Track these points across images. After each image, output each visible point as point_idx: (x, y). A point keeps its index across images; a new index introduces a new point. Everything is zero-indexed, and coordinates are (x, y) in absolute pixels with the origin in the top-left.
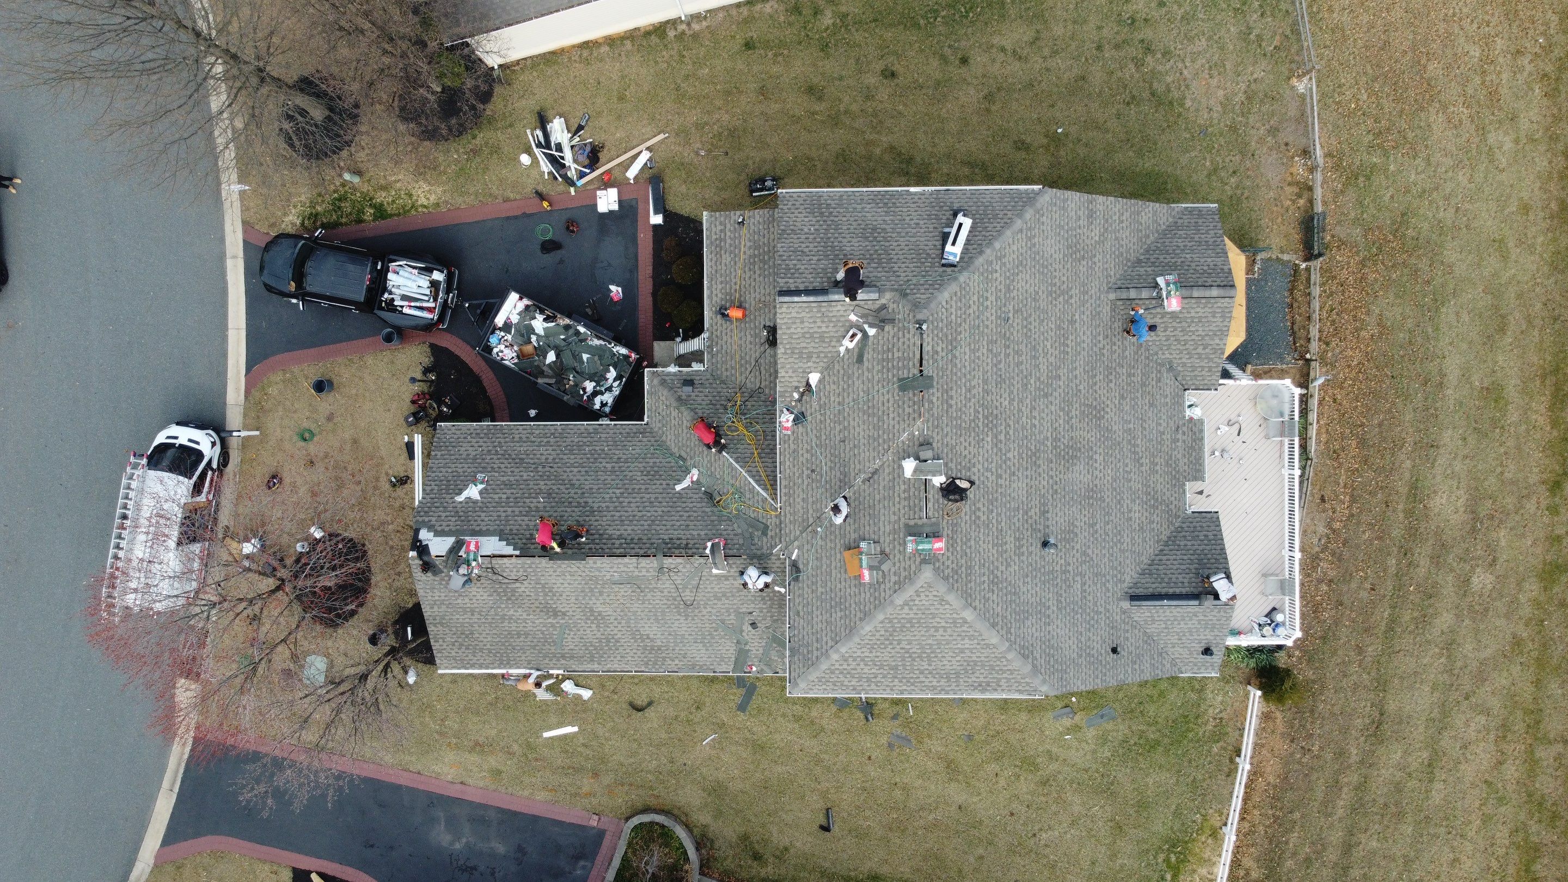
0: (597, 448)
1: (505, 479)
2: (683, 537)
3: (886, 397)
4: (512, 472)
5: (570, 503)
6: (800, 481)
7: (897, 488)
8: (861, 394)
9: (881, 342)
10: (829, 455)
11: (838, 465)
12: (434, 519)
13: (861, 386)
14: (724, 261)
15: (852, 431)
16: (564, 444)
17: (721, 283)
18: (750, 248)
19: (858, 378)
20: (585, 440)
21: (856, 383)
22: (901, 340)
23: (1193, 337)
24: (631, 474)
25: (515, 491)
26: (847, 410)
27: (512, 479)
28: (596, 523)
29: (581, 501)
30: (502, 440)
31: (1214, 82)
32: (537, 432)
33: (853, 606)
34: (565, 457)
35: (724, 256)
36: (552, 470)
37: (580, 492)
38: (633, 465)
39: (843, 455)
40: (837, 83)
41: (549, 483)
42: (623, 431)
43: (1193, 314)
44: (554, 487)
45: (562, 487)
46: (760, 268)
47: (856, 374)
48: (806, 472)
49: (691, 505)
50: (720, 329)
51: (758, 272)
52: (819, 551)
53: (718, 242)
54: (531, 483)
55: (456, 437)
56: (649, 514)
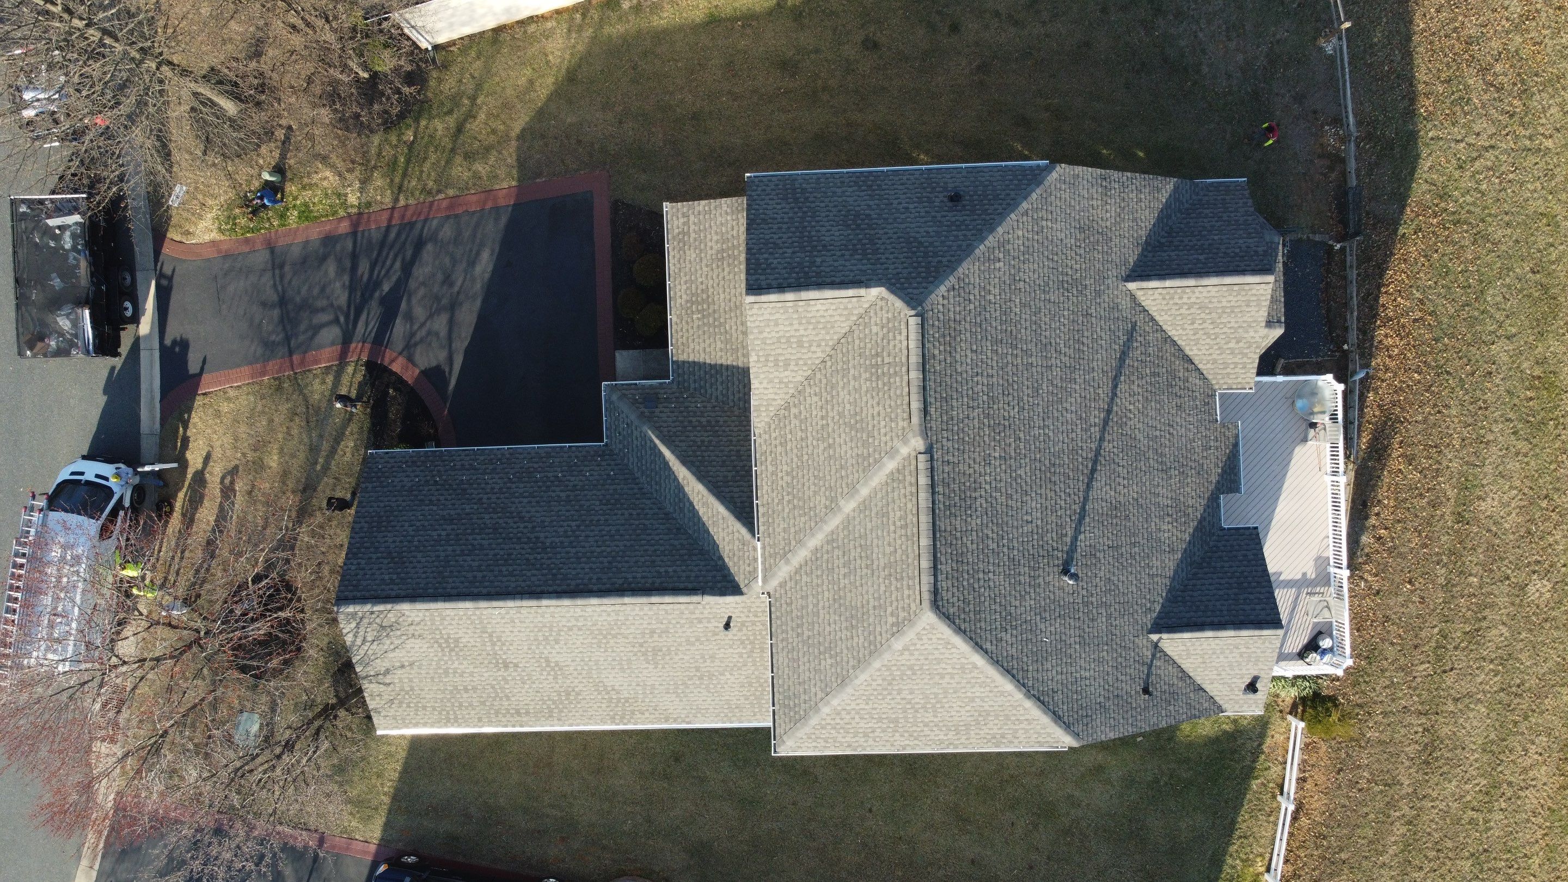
0: (550, 475)
1: (445, 513)
6: (780, 507)
14: (688, 258)
16: (512, 471)
17: (686, 282)
18: (717, 242)
19: (843, 388)
20: (536, 466)
21: (841, 393)
22: (892, 343)
23: (1225, 330)
24: (588, 503)
26: (831, 425)
27: (452, 512)
30: (442, 469)
31: (1232, 45)
32: (482, 458)
33: (845, 651)
34: (514, 486)
35: (687, 252)
36: (499, 501)
37: (530, 525)
38: (590, 493)
41: (495, 516)
42: (580, 455)
43: (1224, 304)
44: (501, 521)
45: (510, 521)
46: (729, 265)
48: (786, 498)
50: (686, 335)
51: (727, 270)
52: (804, 588)
53: (681, 236)
55: (389, 466)
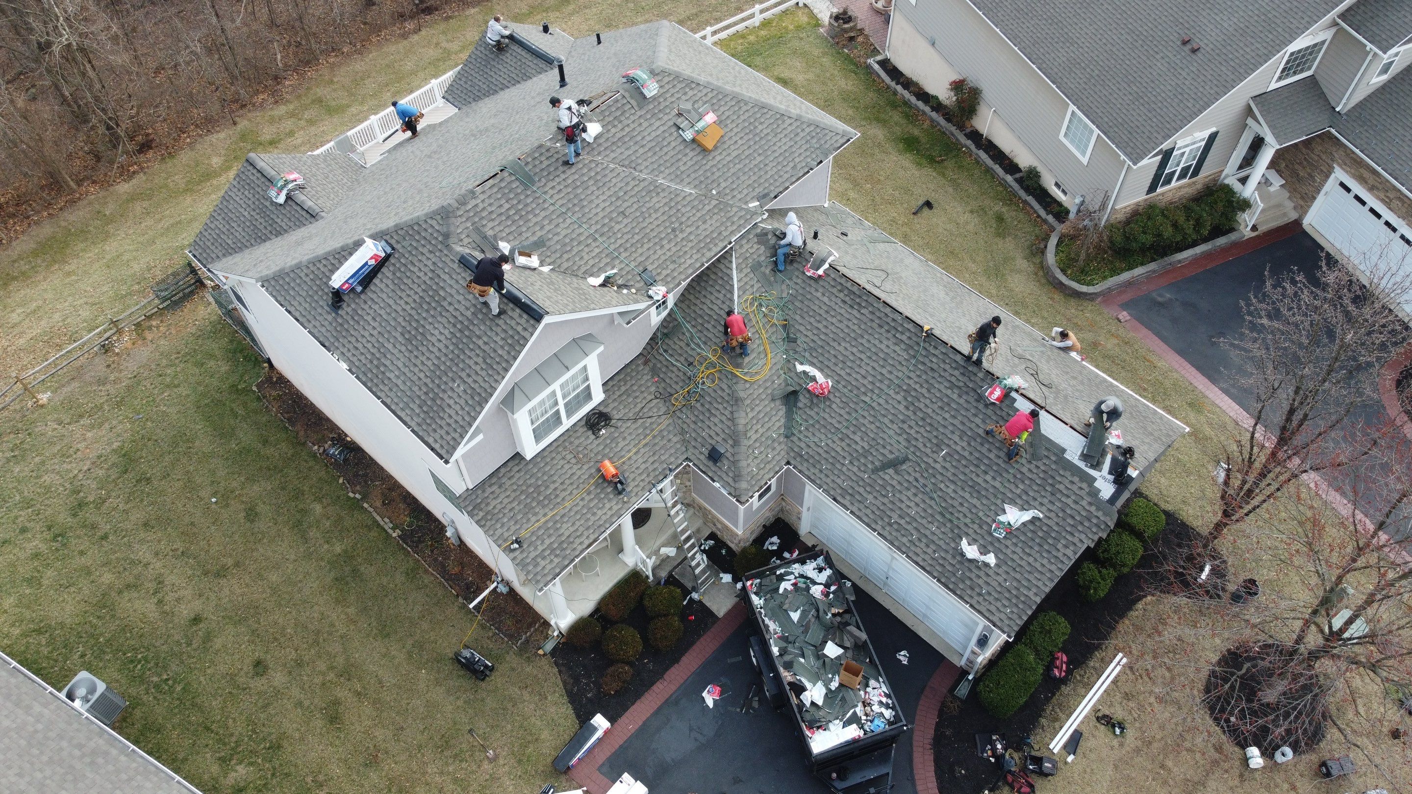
0: (855, 469)
1: (975, 501)
2: (839, 301)
3: (551, 192)
4: (961, 504)
5: (923, 419)
6: (692, 237)
7: (619, 135)
8: (569, 221)
9: (507, 230)
10: (648, 221)
11: (647, 205)
12: (1084, 503)
13: (562, 225)
15: (608, 210)
16: (885, 500)
17: (594, 514)
18: (535, 514)
19: (558, 234)
20: (861, 490)
21: (564, 233)
22: (490, 209)
24: (842, 412)
25: (973, 476)
26: (594, 228)
27: (967, 496)
28: (912, 375)
29: (910, 413)
30: (949, 557)
32: (904, 540)
33: (742, 118)
34: (894, 483)
36: (918, 475)
37: (905, 426)
38: (834, 421)
39: (635, 206)
40: (307, 703)
41: (930, 461)
42: (817, 471)
44: (928, 451)
45: (920, 446)
47: (556, 238)
48: (681, 236)
49: (809, 334)
50: (639, 479)
52: (730, 180)
53: (558, 552)
54: (949, 474)
55: (999, 604)
56: (855, 350)
